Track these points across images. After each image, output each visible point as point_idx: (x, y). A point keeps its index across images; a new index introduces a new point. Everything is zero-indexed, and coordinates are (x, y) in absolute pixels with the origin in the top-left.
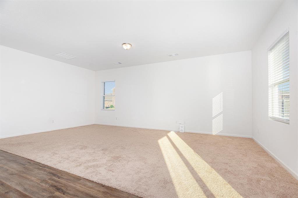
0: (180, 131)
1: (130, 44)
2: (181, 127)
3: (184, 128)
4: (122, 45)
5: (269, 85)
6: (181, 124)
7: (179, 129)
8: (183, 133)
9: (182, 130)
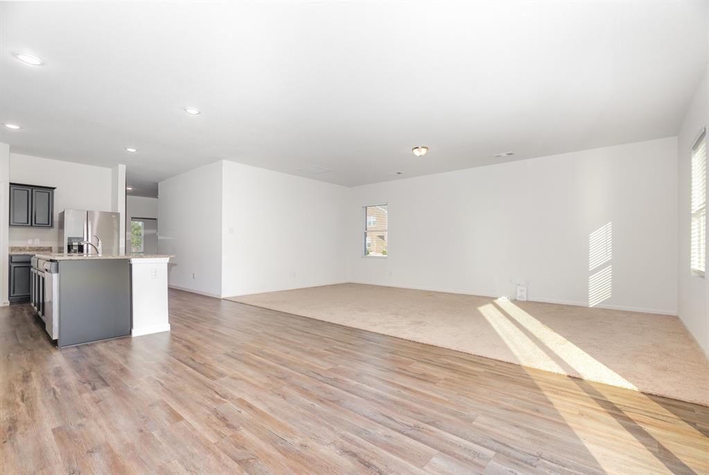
0: (518, 299)
1: (426, 148)
2: (520, 290)
3: (525, 292)
4: (413, 149)
5: (693, 212)
6: (519, 285)
7: (516, 294)
8: (524, 302)
9: (522, 296)
